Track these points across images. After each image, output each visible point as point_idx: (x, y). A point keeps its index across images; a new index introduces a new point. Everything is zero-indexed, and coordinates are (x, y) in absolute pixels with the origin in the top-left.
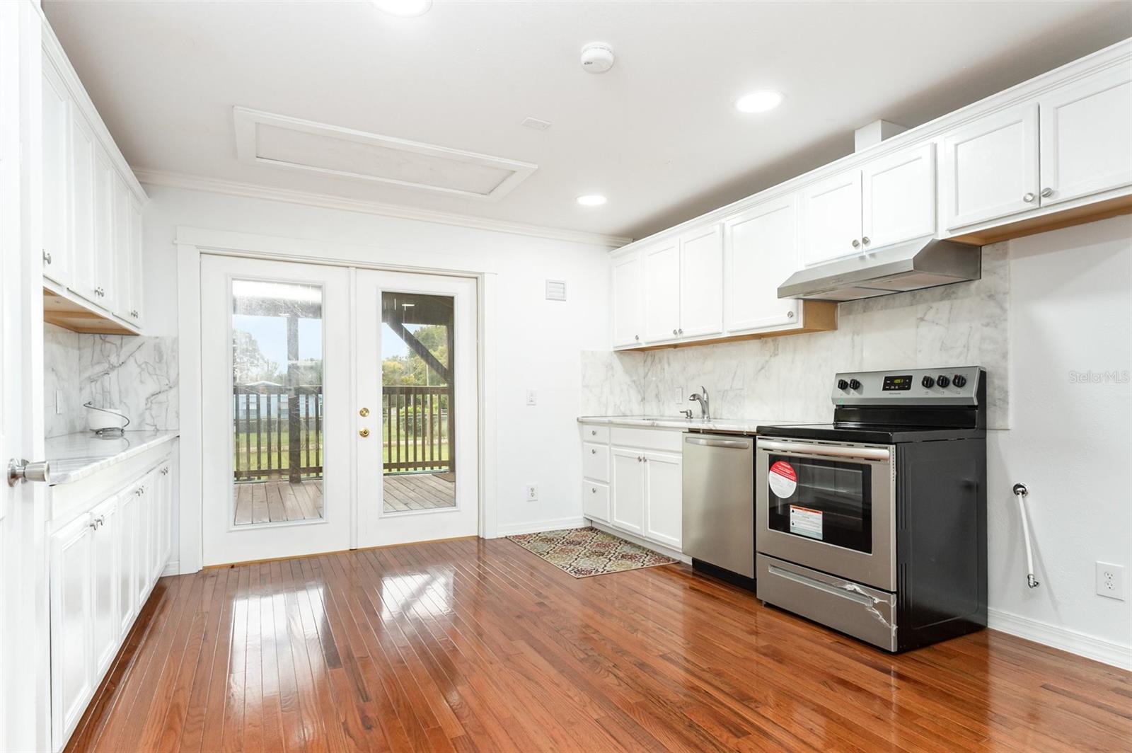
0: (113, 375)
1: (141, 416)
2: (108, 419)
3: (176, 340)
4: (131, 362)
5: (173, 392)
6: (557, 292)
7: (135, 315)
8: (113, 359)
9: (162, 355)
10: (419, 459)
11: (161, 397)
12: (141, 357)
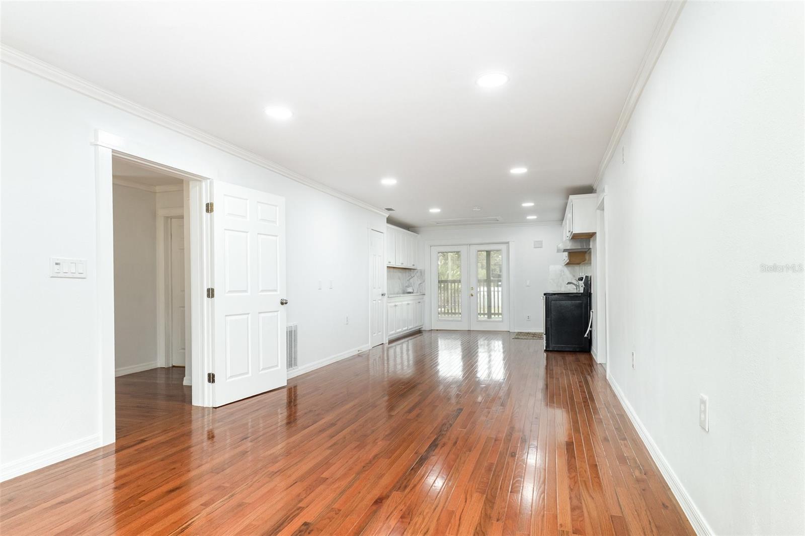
0: (412, 279)
1: (418, 289)
2: (410, 290)
3: (424, 270)
4: (416, 277)
5: (424, 283)
6: (539, 245)
7: (414, 265)
8: (412, 275)
9: (422, 273)
10: (496, 312)
11: (421, 285)
12: (417, 274)
